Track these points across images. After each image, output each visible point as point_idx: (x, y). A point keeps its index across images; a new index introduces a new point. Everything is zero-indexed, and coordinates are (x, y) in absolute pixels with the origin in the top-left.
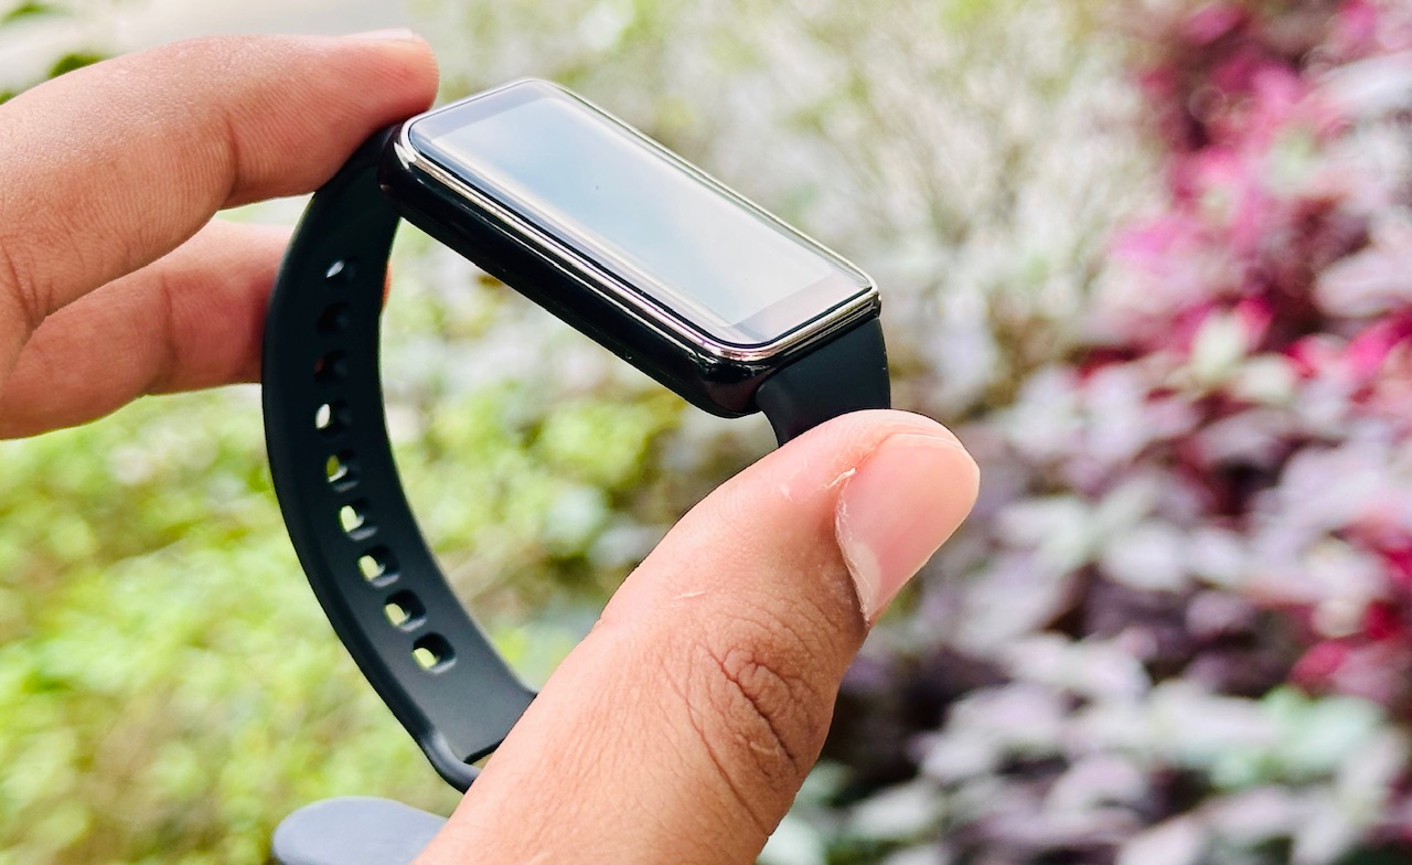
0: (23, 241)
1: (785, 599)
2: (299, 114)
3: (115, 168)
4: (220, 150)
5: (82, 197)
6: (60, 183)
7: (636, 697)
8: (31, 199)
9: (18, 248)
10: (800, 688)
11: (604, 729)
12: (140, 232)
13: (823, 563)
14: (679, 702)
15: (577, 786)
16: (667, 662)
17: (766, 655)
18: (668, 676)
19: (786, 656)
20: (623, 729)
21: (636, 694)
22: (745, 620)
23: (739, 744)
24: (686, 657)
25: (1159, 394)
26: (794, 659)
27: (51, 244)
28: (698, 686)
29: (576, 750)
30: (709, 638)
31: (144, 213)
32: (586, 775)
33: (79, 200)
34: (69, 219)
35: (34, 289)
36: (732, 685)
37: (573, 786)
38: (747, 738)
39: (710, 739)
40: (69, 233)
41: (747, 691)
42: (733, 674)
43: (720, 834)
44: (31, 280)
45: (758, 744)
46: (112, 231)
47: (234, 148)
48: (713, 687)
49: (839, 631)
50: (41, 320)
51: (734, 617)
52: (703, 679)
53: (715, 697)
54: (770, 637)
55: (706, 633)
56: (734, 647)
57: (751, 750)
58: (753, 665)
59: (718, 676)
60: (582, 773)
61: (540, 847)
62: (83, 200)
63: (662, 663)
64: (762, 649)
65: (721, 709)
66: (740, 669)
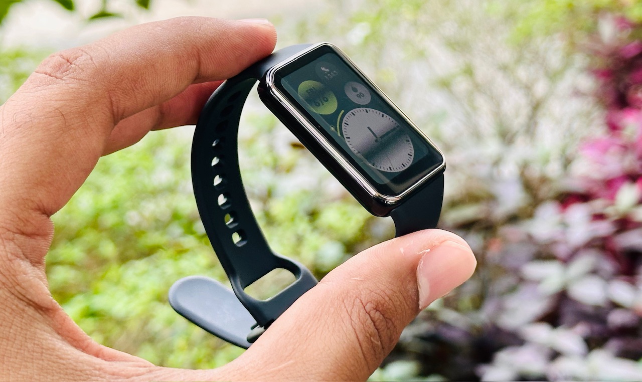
0: (116, 92)
1: (392, 290)
2: (225, 52)
3: (154, 67)
4: (194, 63)
5: (140, 77)
6: (133, 71)
7: (332, 311)
8: (122, 76)
9: (114, 95)
10: (390, 323)
11: (319, 320)
12: (159, 92)
13: (410, 281)
14: (347, 317)
15: (307, 339)
16: (345, 301)
17: (381, 308)
18: (345, 307)
19: (388, 311)
20: (326, 322)
21: (332, 310)
22: (376, 293)
23: (367, 337)
24: (352, 301)
25: (599, 217)
26: (391, 313)
27: (126, 94)
28: (355, 313)
29: (307, 325)
30: (362, 296)
31: (163, 85)
32: (310, 336)
33: (139, 78)
34: (134, 85)
35: (118, 111)
36: (368, 316)
37: (305, 339)
38: (370, 335)
39: (358, 332)
40: (133, 90)
41: (373, 319)
42: (368, 310)
43: (357, 368)
44: (118, 108)
45: (374, 339)
46: (149, 92)
47: (199, 63)
48: (360, 314)
49: (409, 308)
50: (118, 122)
51: (372, 292)
52: (358, 311)
53: (361, 318)
54: (384, 302)
55: (361, 294)
56: (371, 302)
57: (371, 340)
58: (375, 310)
59: (362, 310)
60: (309, 334)
61: (291, 359)
62: (140, 78)
63: (343, 301)
64: (380, 306)
65: (362, 322)
66: (371, 310)
